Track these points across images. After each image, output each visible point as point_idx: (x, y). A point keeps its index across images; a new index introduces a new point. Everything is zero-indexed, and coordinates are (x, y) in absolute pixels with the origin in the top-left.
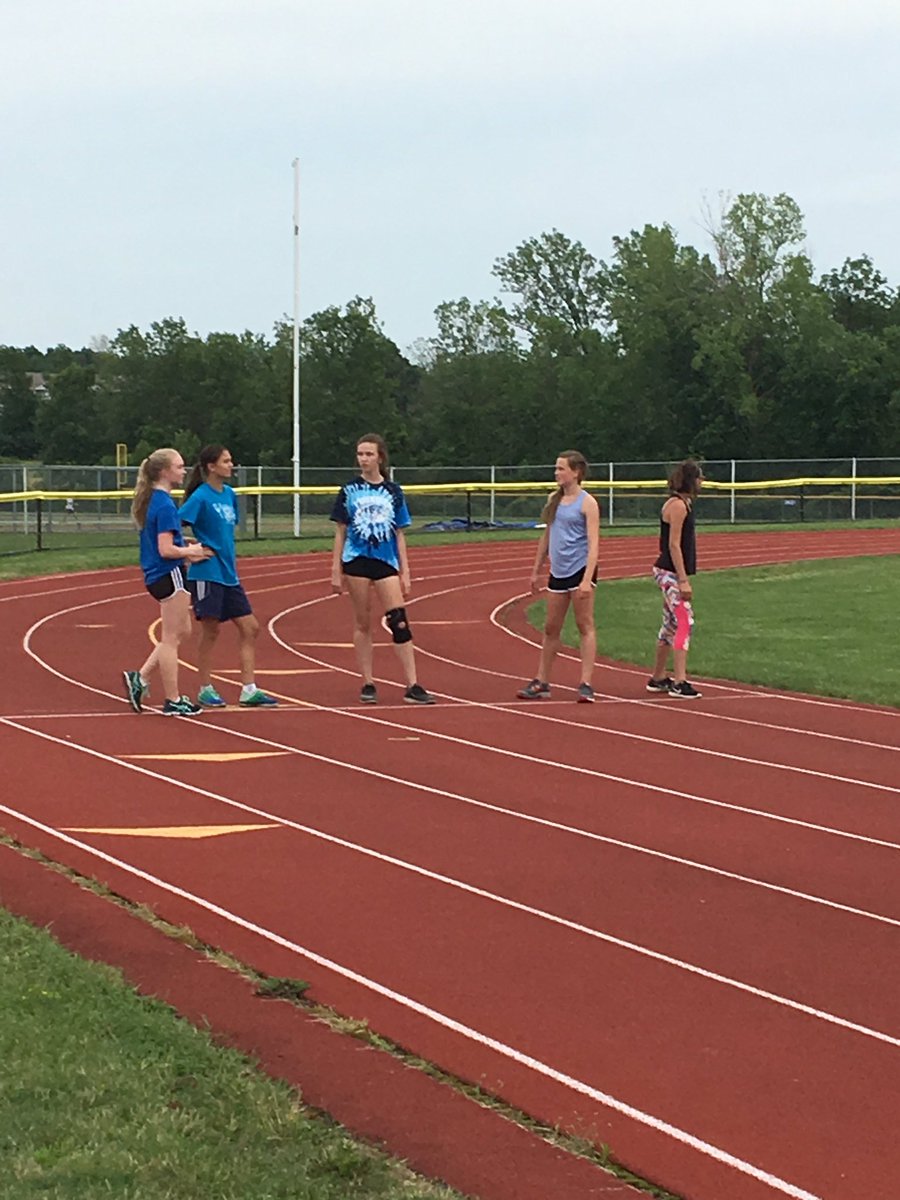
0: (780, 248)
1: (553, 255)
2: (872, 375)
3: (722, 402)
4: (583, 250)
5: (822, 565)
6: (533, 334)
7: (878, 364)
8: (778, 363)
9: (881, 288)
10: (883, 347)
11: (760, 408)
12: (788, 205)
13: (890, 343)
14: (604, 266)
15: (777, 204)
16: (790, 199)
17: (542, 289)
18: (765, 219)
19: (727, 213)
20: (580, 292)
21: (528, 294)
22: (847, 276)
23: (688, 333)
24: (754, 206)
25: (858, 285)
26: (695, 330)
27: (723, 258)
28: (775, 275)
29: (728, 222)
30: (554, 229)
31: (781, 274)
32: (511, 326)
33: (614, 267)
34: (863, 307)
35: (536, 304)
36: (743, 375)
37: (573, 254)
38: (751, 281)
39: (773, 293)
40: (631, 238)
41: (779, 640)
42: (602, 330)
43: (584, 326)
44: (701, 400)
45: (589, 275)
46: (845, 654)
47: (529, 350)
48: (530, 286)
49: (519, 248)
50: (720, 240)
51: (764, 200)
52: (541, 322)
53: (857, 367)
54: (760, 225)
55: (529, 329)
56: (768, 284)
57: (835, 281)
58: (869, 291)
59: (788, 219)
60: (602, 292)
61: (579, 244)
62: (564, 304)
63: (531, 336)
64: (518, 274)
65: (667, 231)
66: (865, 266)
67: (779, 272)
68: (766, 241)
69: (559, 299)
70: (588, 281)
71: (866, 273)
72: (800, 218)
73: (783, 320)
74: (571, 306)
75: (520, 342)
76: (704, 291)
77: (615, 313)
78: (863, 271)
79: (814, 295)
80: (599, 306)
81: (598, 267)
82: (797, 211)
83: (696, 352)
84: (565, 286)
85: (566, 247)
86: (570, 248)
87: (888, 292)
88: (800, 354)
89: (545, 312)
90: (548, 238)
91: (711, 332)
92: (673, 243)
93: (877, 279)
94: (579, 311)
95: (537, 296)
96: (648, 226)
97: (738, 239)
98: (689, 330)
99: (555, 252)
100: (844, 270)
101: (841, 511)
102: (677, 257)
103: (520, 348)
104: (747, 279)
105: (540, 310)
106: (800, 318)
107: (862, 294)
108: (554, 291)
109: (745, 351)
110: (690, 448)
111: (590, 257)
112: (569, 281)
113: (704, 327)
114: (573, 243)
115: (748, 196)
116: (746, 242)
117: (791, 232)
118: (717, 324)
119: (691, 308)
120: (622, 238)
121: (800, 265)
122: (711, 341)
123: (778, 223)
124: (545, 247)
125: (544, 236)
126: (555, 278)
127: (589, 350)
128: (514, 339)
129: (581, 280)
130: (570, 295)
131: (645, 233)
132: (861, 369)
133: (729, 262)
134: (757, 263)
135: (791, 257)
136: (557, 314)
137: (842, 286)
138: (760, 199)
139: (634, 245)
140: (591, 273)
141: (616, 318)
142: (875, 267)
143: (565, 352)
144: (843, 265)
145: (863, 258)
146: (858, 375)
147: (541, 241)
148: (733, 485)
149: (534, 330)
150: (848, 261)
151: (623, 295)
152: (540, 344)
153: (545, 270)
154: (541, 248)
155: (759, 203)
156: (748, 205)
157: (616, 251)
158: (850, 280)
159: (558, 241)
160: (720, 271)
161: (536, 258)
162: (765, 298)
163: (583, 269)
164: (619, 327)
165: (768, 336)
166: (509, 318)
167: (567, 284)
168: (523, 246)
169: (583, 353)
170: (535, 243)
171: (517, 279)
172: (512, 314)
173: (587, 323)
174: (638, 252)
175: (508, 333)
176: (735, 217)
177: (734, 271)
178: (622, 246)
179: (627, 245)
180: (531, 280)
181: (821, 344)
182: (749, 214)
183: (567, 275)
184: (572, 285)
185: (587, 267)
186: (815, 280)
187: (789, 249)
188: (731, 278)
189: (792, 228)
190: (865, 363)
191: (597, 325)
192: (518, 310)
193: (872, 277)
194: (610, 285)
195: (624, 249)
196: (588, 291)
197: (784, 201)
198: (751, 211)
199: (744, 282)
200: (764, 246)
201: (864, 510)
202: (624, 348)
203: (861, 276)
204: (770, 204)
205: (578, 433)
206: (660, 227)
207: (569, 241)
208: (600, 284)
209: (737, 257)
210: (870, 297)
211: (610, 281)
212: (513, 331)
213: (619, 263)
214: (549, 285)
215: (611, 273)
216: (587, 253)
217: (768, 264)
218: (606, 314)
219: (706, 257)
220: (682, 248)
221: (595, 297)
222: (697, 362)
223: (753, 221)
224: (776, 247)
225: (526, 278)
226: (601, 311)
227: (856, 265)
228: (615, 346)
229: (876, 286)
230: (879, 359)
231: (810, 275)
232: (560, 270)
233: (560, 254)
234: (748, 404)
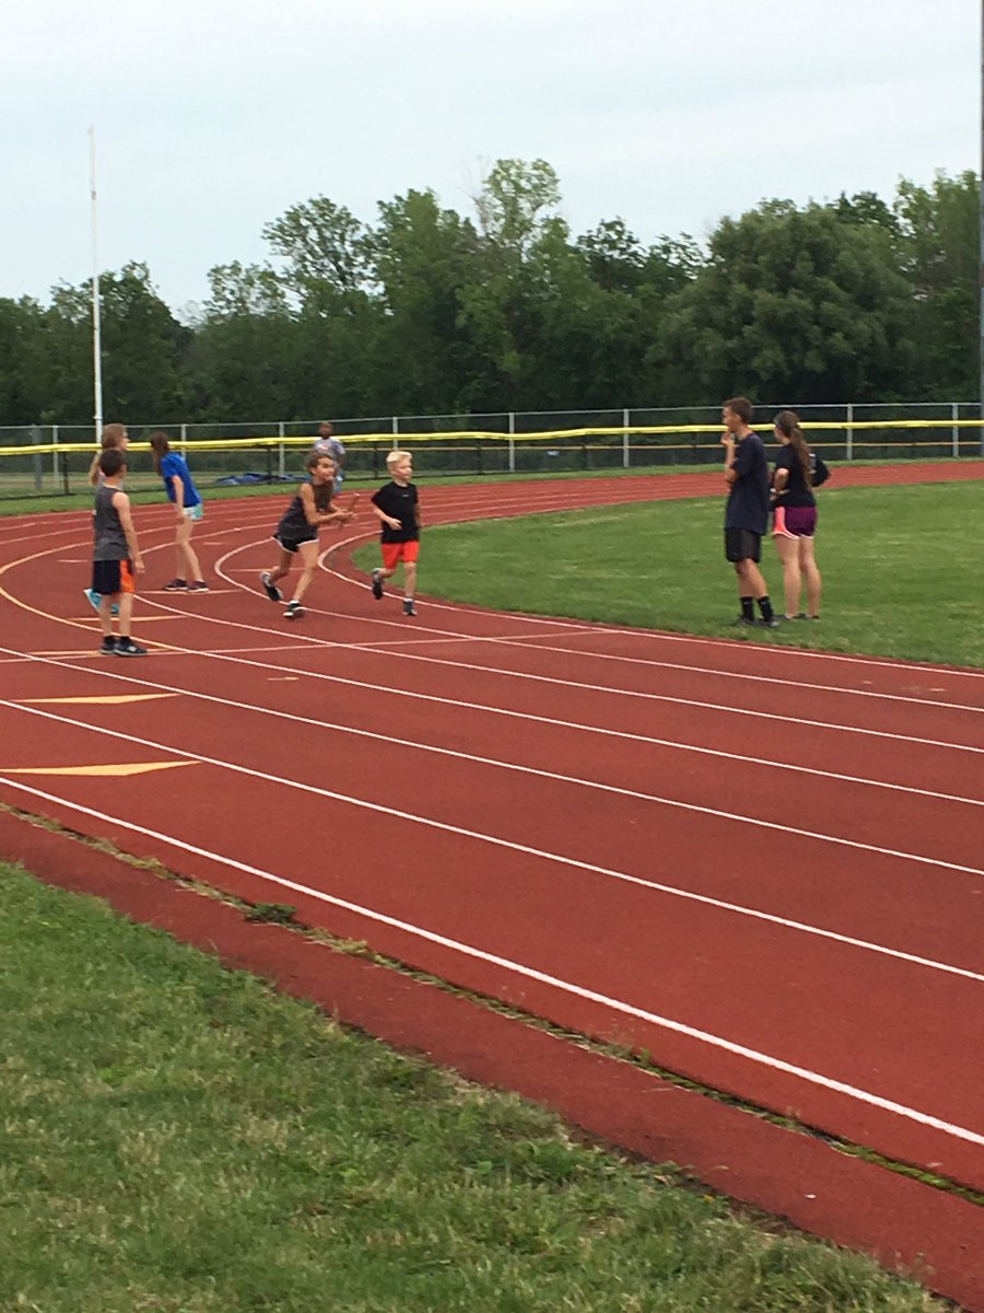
0: (538, 211)
1: (321, 219)
2: (628, 329)
3: (486, 358)
4: (348, 214)
5: (616, 510)
6: (302, 295)
7: (631, 321)
8: (537, 320)
9: (634, 248)
10: (637, 304)
11: (523, 364)
12: (545, 170)
13: (643, 300)
14: (370, 229)
15: (535, 168)
16: (546, 164)
17: (309, 252)
18: (523, 183)
19: (487, 178)
20: (347, 254)
21: (297, 257)
22: (602, 237)
23: (452, 295)
24: (513, 171)
25: (612, 245)
26: (457, 290)
27: (484, 221)
28: (534, 236)
29: (488, 186)
30: (321, 195)
31: (540, 237)
32: (282, 288)
33: (380, 230)
34: (618, 266)
35: (305, 267)
36: (505, 332)
37: (339, 218)
38: (511, 242)
39: (532, 253)
40: (395, 201)
41: (598, 580)
42: (368, 291)
43: (352, 287)
44: (465, 357)
45: (355, 238)
46: (669, 590)
47: (300, 311)
48: (299, 249)
49: (288, 213)
50: (480, 203)
51: (522, 164)
52: (309, 283)
53: (612, 324)
54: (518, 189)
55: (298, 291)
56: (527, 245)
57: (590, 241)
58: (623, 251)
59: (545, 183)
60: (368, 256)
61: (345, 209)
62: (333, 267)
63: (302, 298)
64: (288, 238)
65: (429, 196)
66: (618, 228)
67: (537, 234)
68: (524, 204)
69: (326, 262)
70: (354, 243)
71: (620, 234)
72: (556, 181)
73: (542, 281)
74: (339, 268)
75: (291, 303)
76: (465, 252)
77: (380, 274)
78: (618, 233)
79: (571, 255)
80: (365, 268)
81: (363, 231)
82: (553, 175)
83: (460, 311)
84: (331, 249)
85: (332, 211)
86: (336, 212)
87: (640, 252)
88: (559, 311)
89: (314, 274)
90: (315, 203)
91: (473, 291)
92: (434, 207)
93: (631, 240)
94: (346, 273)
95: (305, 259)
96: (411, 191)
97: (499, 203)
98: (453, 289)
99: (322, 216)
100: (599, 231)
101: (612, 459)
102: (439, 220)
103: (290, 309)
104: (506, 241)
105: (308, 272)
106: (557, 277)
107: (616, 254)
108: (321, 253)
109: (507, 309)
110: (457, 402)
111: (356, 222)
112: (336, 244)
113: (467, 286)
114: (339, 207)
115: (507, 161)
116: (505, 204)
117: (547, 195)
118: (479, 284)
119: (453, 269)
120: (386, 202)
121: (557, 227)
122: (474, 300)
123: (535, 187)
124: (313, 212)
125: (311, 201)
126: (323, 241)
127: (357, 310)
128: (285, 300)
129: (347, 243)
130: (336, 257)
131: (410, 197)
132: (617, 325)
133: (488, 225)
134: (516, 225)
135: (548, 219)
136: (324, 276)
137: (597, 247)
138: (518, 164)
139: (398, 209)
140: (358, 236)
141: (381, 280)
142: (627, 228)
143: (333, 313)
144: (597, 226)
145: (615, 219)
146: (614, 331)
147: (309, 206)
148: (512, 436)
149: (304, 291)
150: (602, 224)
151: (389, 257)
152: (310, 305)
153: (313, 234)
154: (308, 213)
155: (518, 168)
156: (506, 170)
157: (380, 215)
158: (605, 241)
159: (325, 206)
160: (480, 233)
161: (304, 222)
162: (525, 259)
163: (349, 233)
164: (386, 287)
165: (527, 295)
166: (280, 280)
167: (334, 247)
168: (292, 211)
169: (350, 313)
170: (302, 207)
171: (286, 243)
172: (282, 276)
173: (354, 285)
174: (402, 216)
175: (279, 295)
176: (494, 182)
177: (494, 233)
178: (387, 210)
179: (390, 209)
180: (299, 244)
181: (579, 303)
182: (508, 178)
183: (333, 238)
184: (339, 249)
185: (353, 231)
186: (571, 241)
187: (546, 212)
188: (491, 240)
189: (549, 192)
190: (621, 320)
191: (364, 286)
192: (287, 273)
193: (625, 237)
194: (375, 248)
195: (389, 214)
196: (355, 254)
197: (541, 166)
198: (509, 175)
199: (503, 243)
200: (521, 209)
201: (639, 459)
202: (390, 308)
203: (615, 237)
204: (528, 169)
205: (349, 389)
206: (423, 192)
207: (334, 205)
208: (365, 246)
209: (497, 220)
210: (625, 257)
211: (376, 244)
212: (283, 292)
213: (383, 226)
214: (317, 248)
215: (378, 237)
216: (352, 217)
217: (526, 226)
218: (372, 275)
219: (467, 221)
220: (445, 212)
221: (361, 259)
222: (461, 321)
223: (512, 186)
224: (534, 210)
225: (294, 241)
226: (367, 273)
227: (610, 226)
228: (381, 305)
229: (629, 246)
230: (632, 316)
231: (566, 236)
232: (327, 234)
233: (327, 218)
234: (510, 361)
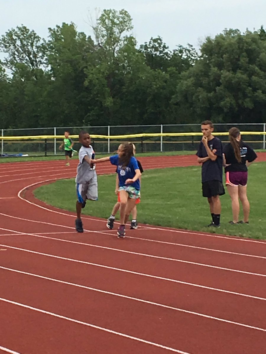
0: (122, 33)
1: (22, 36)
2: (163, 88)
3: (97, 101)
4: (35, 34)
5: (156, 172)
6: (13, 71)
7: (165, 84)
8: (121, 83)
9: (166, 51)
10: (168, 76)
11: (114, 103)
12: (125, 14)
13: (170, 75)
14: (45, 41)
15: (121, 14)
16: (126, 12)
17: (17, 51)
18: (115, 20)
19: (98, 18)
20: (34, 52)
21: (11, 53)
22: (151, 45)
23: (82, 71)
24: (111, 15)
25: (156, 49)
26: (85, 69)
27: (97, 37)
28: (120, 45)
29: (99, 22)
30: (22, 25)
31: (123, 45)
32: (4, 67)
33: (49, 41)
34: (158, 59)
35: (14, 58)
36: (107, 89)
37: (30, 36)
38: (110, 47)
39: (119, 53)
40: (56, 28)
41: (147, 204)
42: (43, 69)
43: (36, 67)
44: (88, 100)
45: (38, 45)
46: (179, 210)
47: (12, 78)
48: (12, 50)
49: (6, 33)
50: (95, 29)
51: (115, 12)
52: (16, 65)
53: (156, 85)
54: (113, 22)
55: (11, 69)
56: (117, 49)
57: (146, 47)
58: (161, 52)
59: (125, 20)
60: (44, 53)
61: (33, 31)
62: (27, 58)
63: (12, 72)
64: (6, 44)
65: (72, 26)
66: (159, 41)
67: (122, 44)
68: (116, 30)
69: (24, 55)
70: (37, 47)
71: (160, 44)
72: (130, 20)
73: (123, 65)
74: (30, 58)
75: (8, 74)
76: (89, 52)
77: (49, 62)
78: (158, 43)
79: (137, 54)
80: (42, 58)
81: (42, 42)
82: (130, 17)
83: (85, 79)
84: (27, 50)
85: (27, 32)
86: (29, 33)
87: (169, 52)
88: (131, 79)
89: (18, 61)
90: (19, 29)
91: (92, 70)
92: (75, 31)
93: (164, 47)
94: (33, 61)
95: (15, 54)
96: (64, 23)
97: (104, 29)
98: (83, 68)
99: (23, 34)
100: (150, 43)
101: (155, 147)
102: (77, 37)
103: (7, 77)
104: (108, 47)
105: (16, 60)
106: (131, 63)
107: (158, 53)
108: (22, 52)
109: (107, 78)
110: (84, 121)
111: (38, 37)
112: (29, 47)
113: (89, 67)
114: (31, 30)
115: (108, 10)
116: (107, 30)
117: (127, 26)
118: (95, 66)
119: (83, 59)
120: (52, 28)
121: (131, 41)
122: (92, 74)
123: (121, 22)
124: (18, 32)
125: (18, 27)
126: (23, 46)
127: (38, 77)
128: (5, 73)
129: (34, 47)
130: (29, 54)
131: (63, 26)
132: (158, 86)
133: (99, 39)
134: (112, 39)
135: (127, 37)
136: (24, 62)
137: (149, 50)
138: (113, 12)
139: (58, 31)
140: (39, 44)
141: (50, 64)
142: (163, 42)
143: (28, 79)
144: (149, 41)
145: (158, 38)
146: (157, 88)
147: (16, 30)
148: (109, 137)
149: (13, 69)
150: (152, 39)
151: (53, 54)
152: (17, 75)
153: (18, 43)
154: (16, 33)
155: (113, 13)
156: (108, 15)
157: (50, 34)
158: (153, 47)
159: (24, 30)
160: (96, 43)
161: (14, 37)
162: (116, 55)
163: (35, 42)
164: (52, 67)
165: (117, 72)
166: (2, 64)
167: (28, 49)
168: (8, 32)
169: (35, 79)
170: (14, 30)
171: (6, 47)
172: (4, 62)
173: (37, 66)
174: (59, 34)
175: (2, 71)
176: (102, 20)
177: (102, 43)
178: (52, 32)
179: (54, 32)
180: (12, 47)
181: (141, 76)
182: (109, 19)
183: (28, 44)
184: (30, 50)
185: (37, 41)
186: (137, 47)
187: (126, 34)
188: (100, 46)
189: (127, 24)
190: (160, 84)
191: (42, 67)
192: (6, 60)
193: (162, 46)
194: (47, 49)
195: (54, 34)
196: (38, 52)
197: (124, 13)
198: (109, 17)
199: (107, 48)
200: (115, 32)
201: (167, 148)
202: (54, 77)
203: (157, 45)
204: (117, 14)
205: (34, 114)
206: (69, 24)
207: (29, 30)
208: (43, 49)
209: (103, 37)
210: (161, 55)
211: (47, 47)
212: (4, 69)
213: (51, 39)
214: (20, 49)
215: (48, 45)
216: (36, 35)
217: (117, 40)
218: (45, 62)
219: (90, 37)
220: (79, 33)
221: (40, 54)
222: (86, 83)
223: (110, 21)
224: (121, 33)
225: (10, 46)
226: (43, 61)
227: (155, 41)
228: (50, 76)
229: (164, 50)
230: (166, 82)
231: (135, 45)
232: (25, 43)
233: (25, 35)
234: (109, 102)
